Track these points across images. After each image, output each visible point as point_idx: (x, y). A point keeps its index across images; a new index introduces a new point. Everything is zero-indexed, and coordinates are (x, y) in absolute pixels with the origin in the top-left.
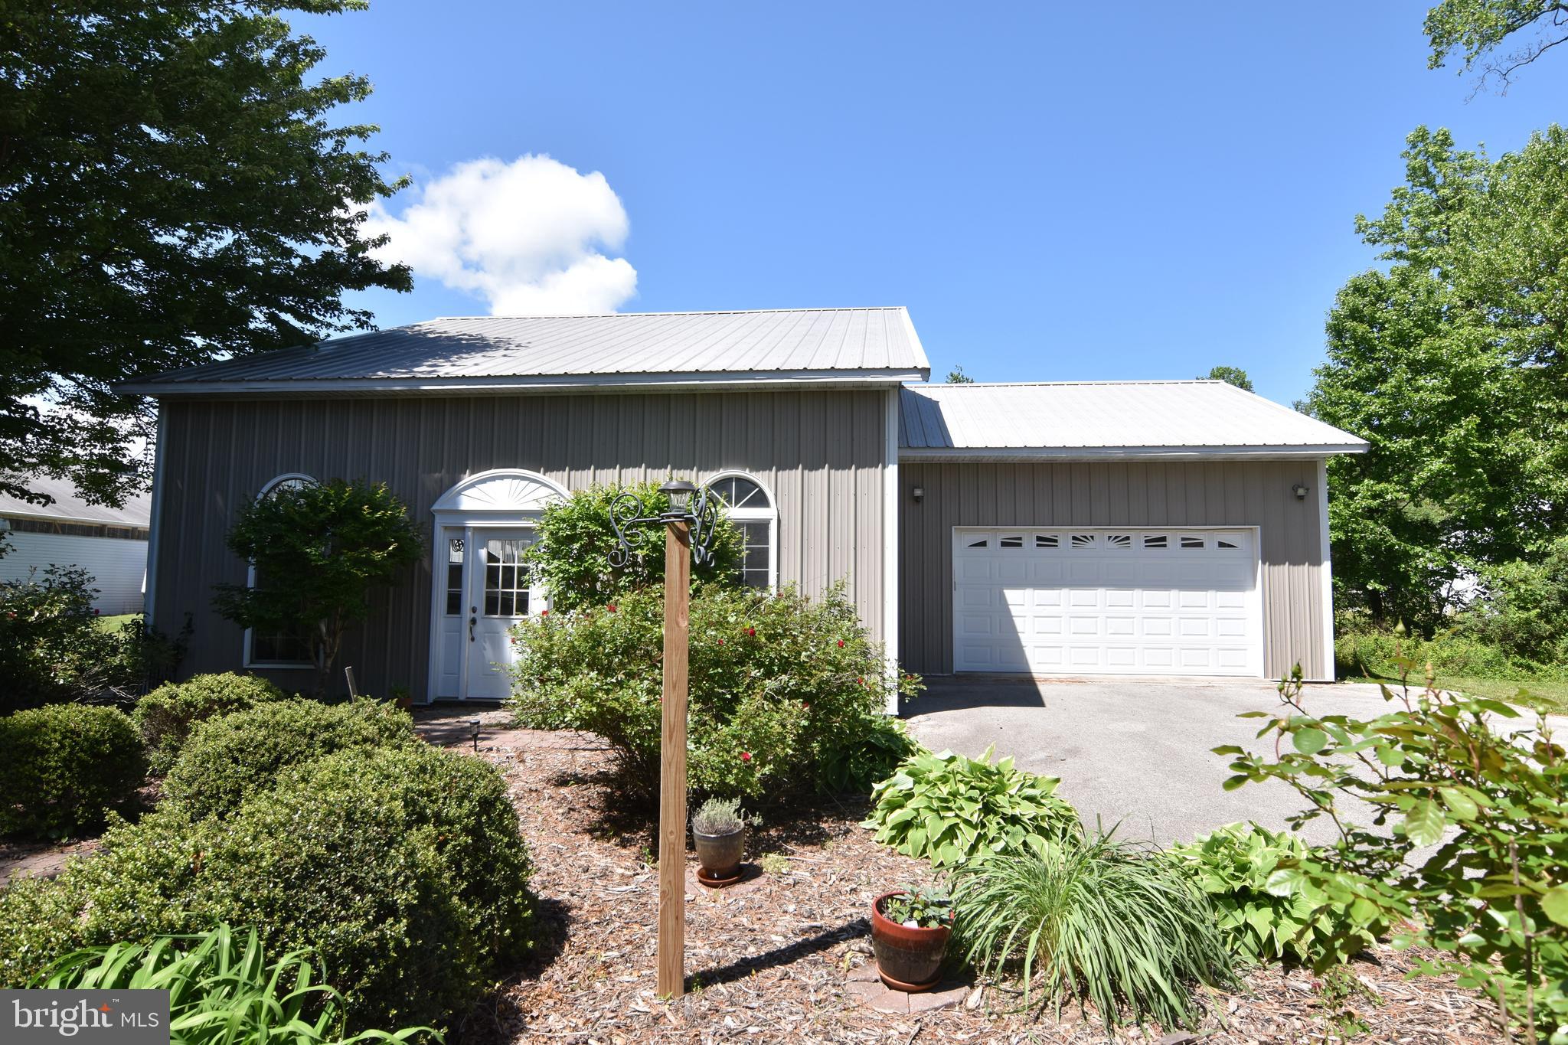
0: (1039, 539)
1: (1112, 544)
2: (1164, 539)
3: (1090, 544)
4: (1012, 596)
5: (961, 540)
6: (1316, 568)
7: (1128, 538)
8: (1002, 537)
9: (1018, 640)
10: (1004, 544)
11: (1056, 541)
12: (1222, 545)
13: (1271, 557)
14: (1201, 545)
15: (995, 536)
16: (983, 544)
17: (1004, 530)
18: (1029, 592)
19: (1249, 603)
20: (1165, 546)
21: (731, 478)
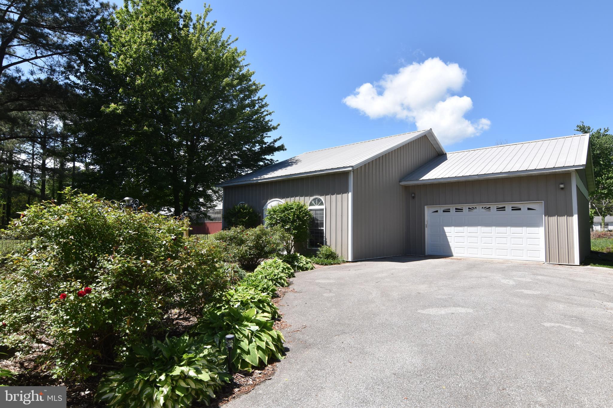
0: (456, 209)
1: (484, 210)
2: (504, 207)
3: (475, 210)
4: (446, 229)
5: (428, 211)
6: (570, 218)
7: (490, 208)
8: (443, 209)
9: (449, 245)
10: (444, 211)
11: (462, 210)
12: (529, 209)
13: (549, 213)
14: (520, 209)
15: (441, 209)
16: (437, 211)
17: (444, 206)
18: (453, 228)
19: (540, 231)
20: (505, 210)
21: (316, 198)
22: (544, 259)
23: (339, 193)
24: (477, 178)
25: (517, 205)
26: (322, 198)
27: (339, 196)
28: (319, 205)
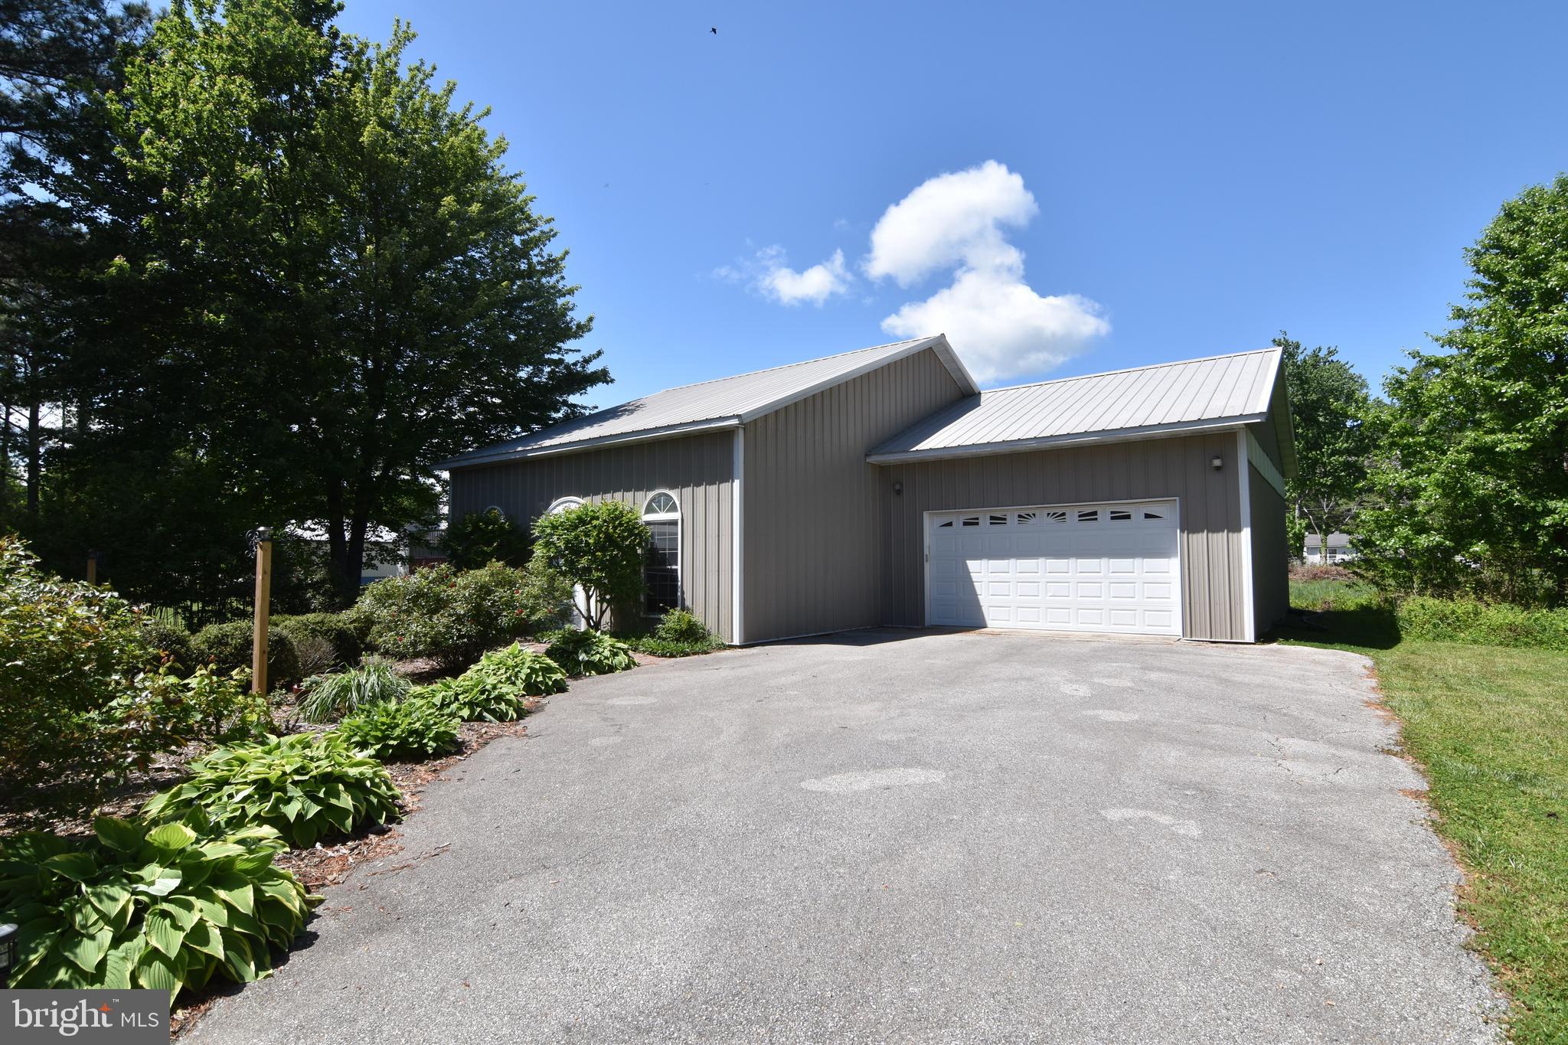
0: (992, 518)
1: (1051, 520)
2: (1095, 513)
3: (1032, 521)
4: (972, 565)
5: (930, 524)
6: (1235, 535)
7: (1064, 514)
8: (963, 518)
9: (977, 601)
10: (965, 524)
11: (1005, 519)
12: (1148, 516)
13: (1189, 526)
14: (1128, 517)
15: (958, 518)
16: (950, 524)
17: (965, 513)
18: (984, 562)
19: (1171, 568)
20: (1096, 519)
21: (660, 495)
22: (1177, 629)
23: (711, 483)
24: (1034, 445)
25: (1122, 507)
26: (674, 494)
27: (712, 489)
28: (668, 511)
